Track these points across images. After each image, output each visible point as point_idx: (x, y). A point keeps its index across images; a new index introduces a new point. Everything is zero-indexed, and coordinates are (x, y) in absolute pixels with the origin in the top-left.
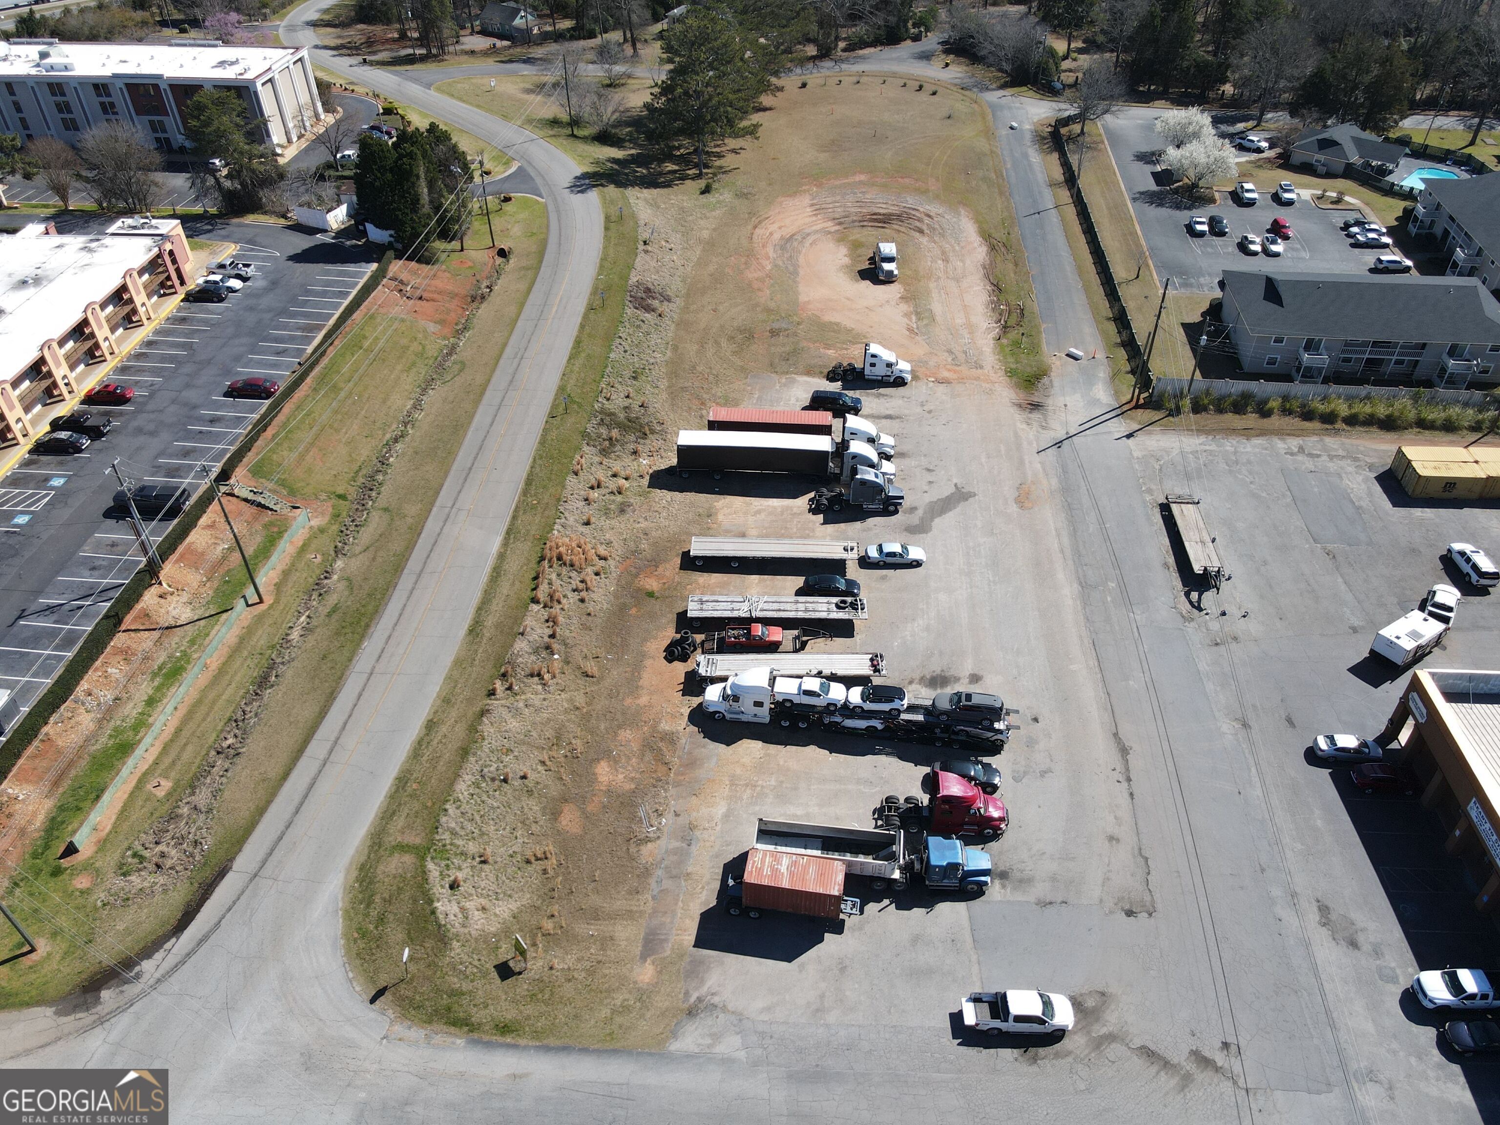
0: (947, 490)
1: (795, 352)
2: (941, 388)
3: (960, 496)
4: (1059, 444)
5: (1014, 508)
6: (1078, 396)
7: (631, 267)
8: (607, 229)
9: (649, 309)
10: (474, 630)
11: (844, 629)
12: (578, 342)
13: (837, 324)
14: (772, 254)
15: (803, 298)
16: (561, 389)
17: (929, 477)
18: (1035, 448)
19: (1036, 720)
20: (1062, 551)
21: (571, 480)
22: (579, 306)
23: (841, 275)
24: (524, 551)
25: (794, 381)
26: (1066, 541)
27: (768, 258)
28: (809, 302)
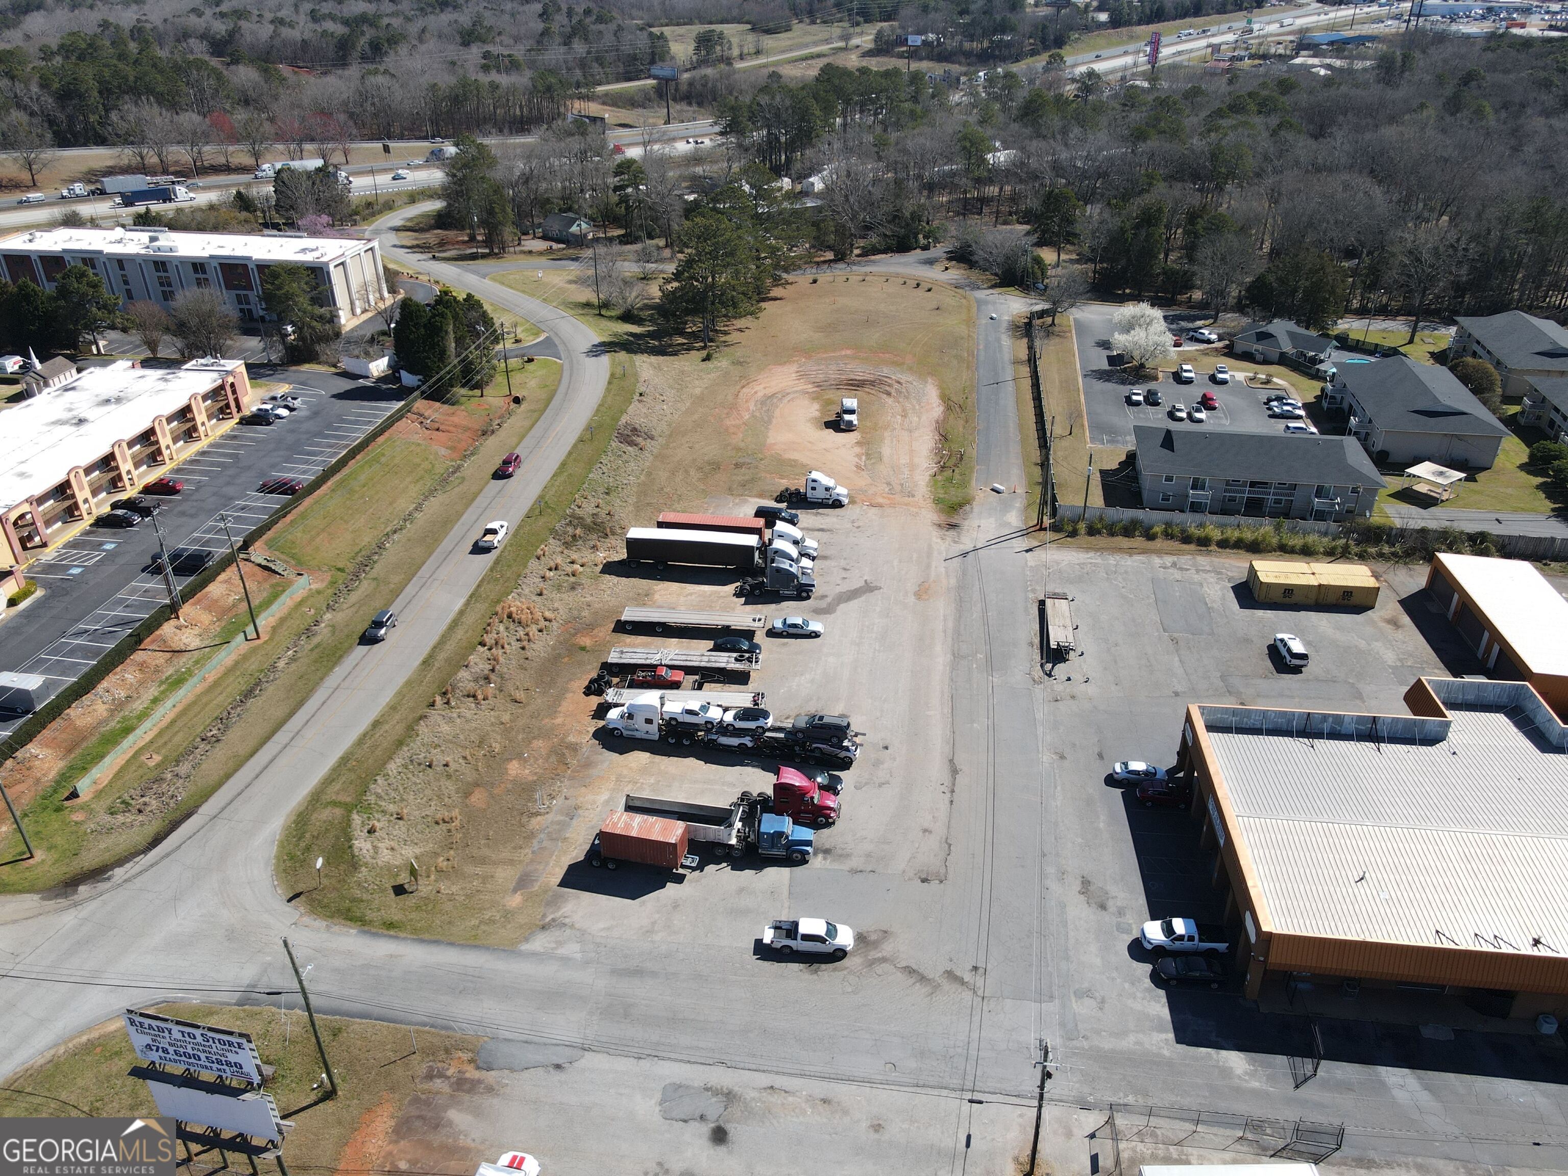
0: (858, 584)
1: (753, 480)
2: (874, 510)
3: (868, 588)
4: (965, 555)
5: (912, 599)
6: (992, 520)
7: (623, 411)
8: (610, 383)
9: (632, 444)
10: (427, 663)
11: (741, 678)
12: (563, 465)
13: (795, 461)
14: (752, 407)
15: (770, 440)
16: (541, 498)
17: (844, 574)
18: (944, 556)
19: (886, 748)
20: (945, 631)
21: (533, 564)
22: (571, 438)
23: (809, 424)
24: (481, 607)
25: (746, 501)
26: (950, 624)
27: (748, 410)
28: (774, 444)
